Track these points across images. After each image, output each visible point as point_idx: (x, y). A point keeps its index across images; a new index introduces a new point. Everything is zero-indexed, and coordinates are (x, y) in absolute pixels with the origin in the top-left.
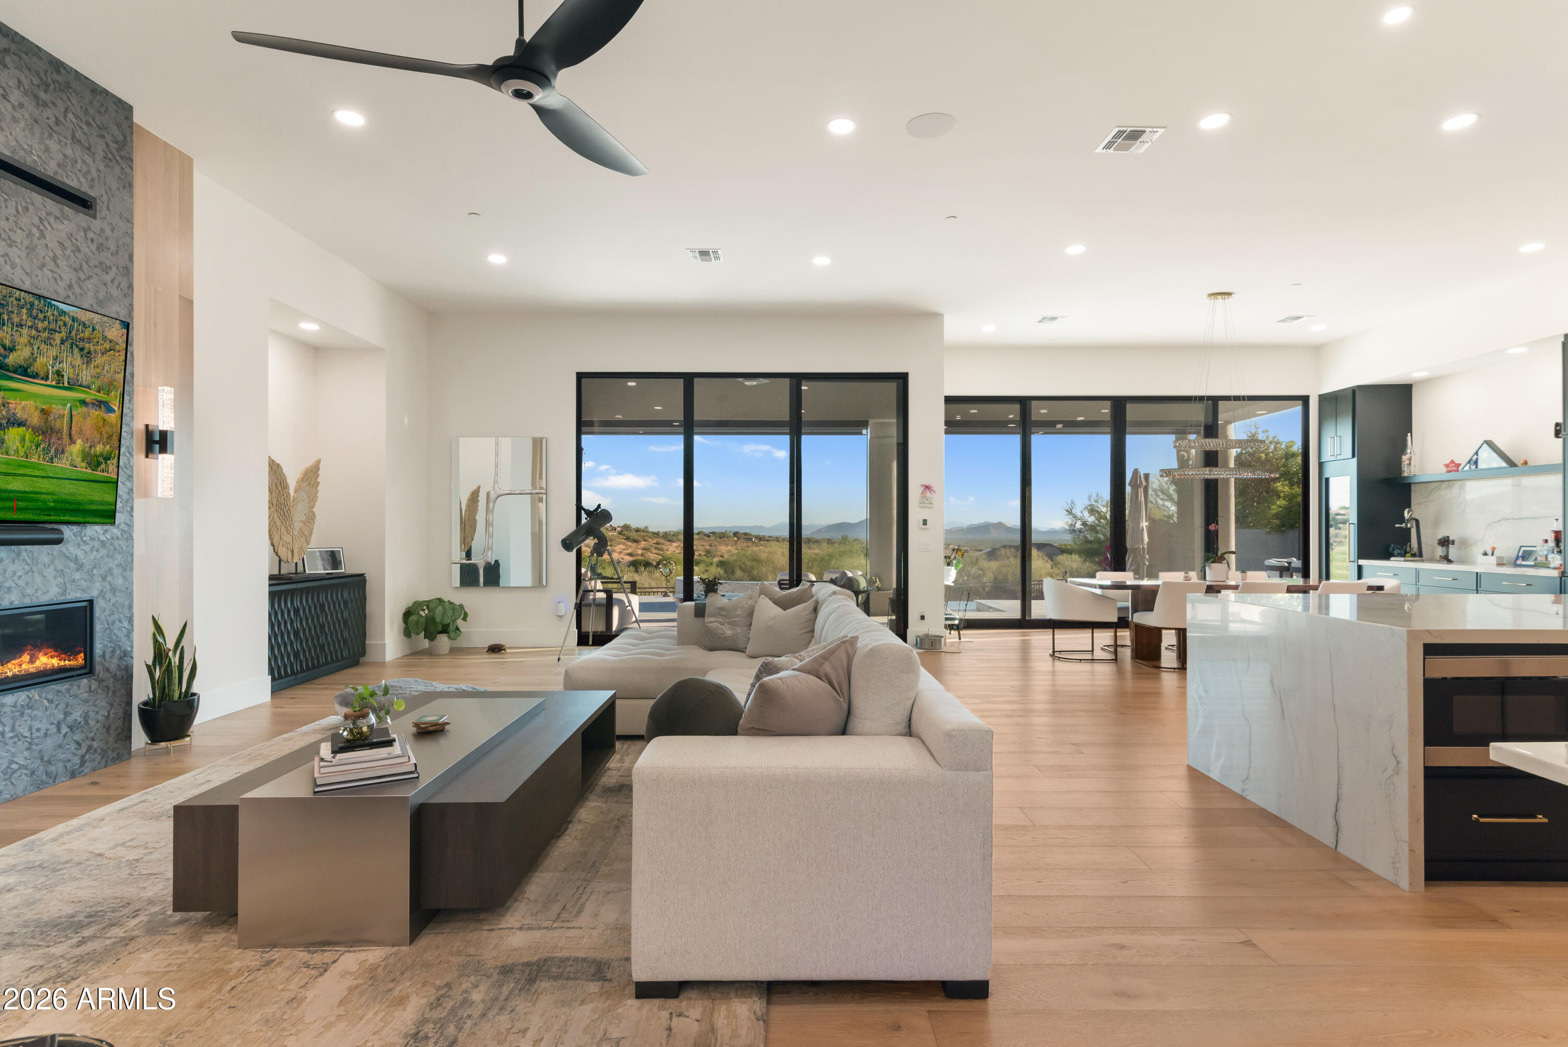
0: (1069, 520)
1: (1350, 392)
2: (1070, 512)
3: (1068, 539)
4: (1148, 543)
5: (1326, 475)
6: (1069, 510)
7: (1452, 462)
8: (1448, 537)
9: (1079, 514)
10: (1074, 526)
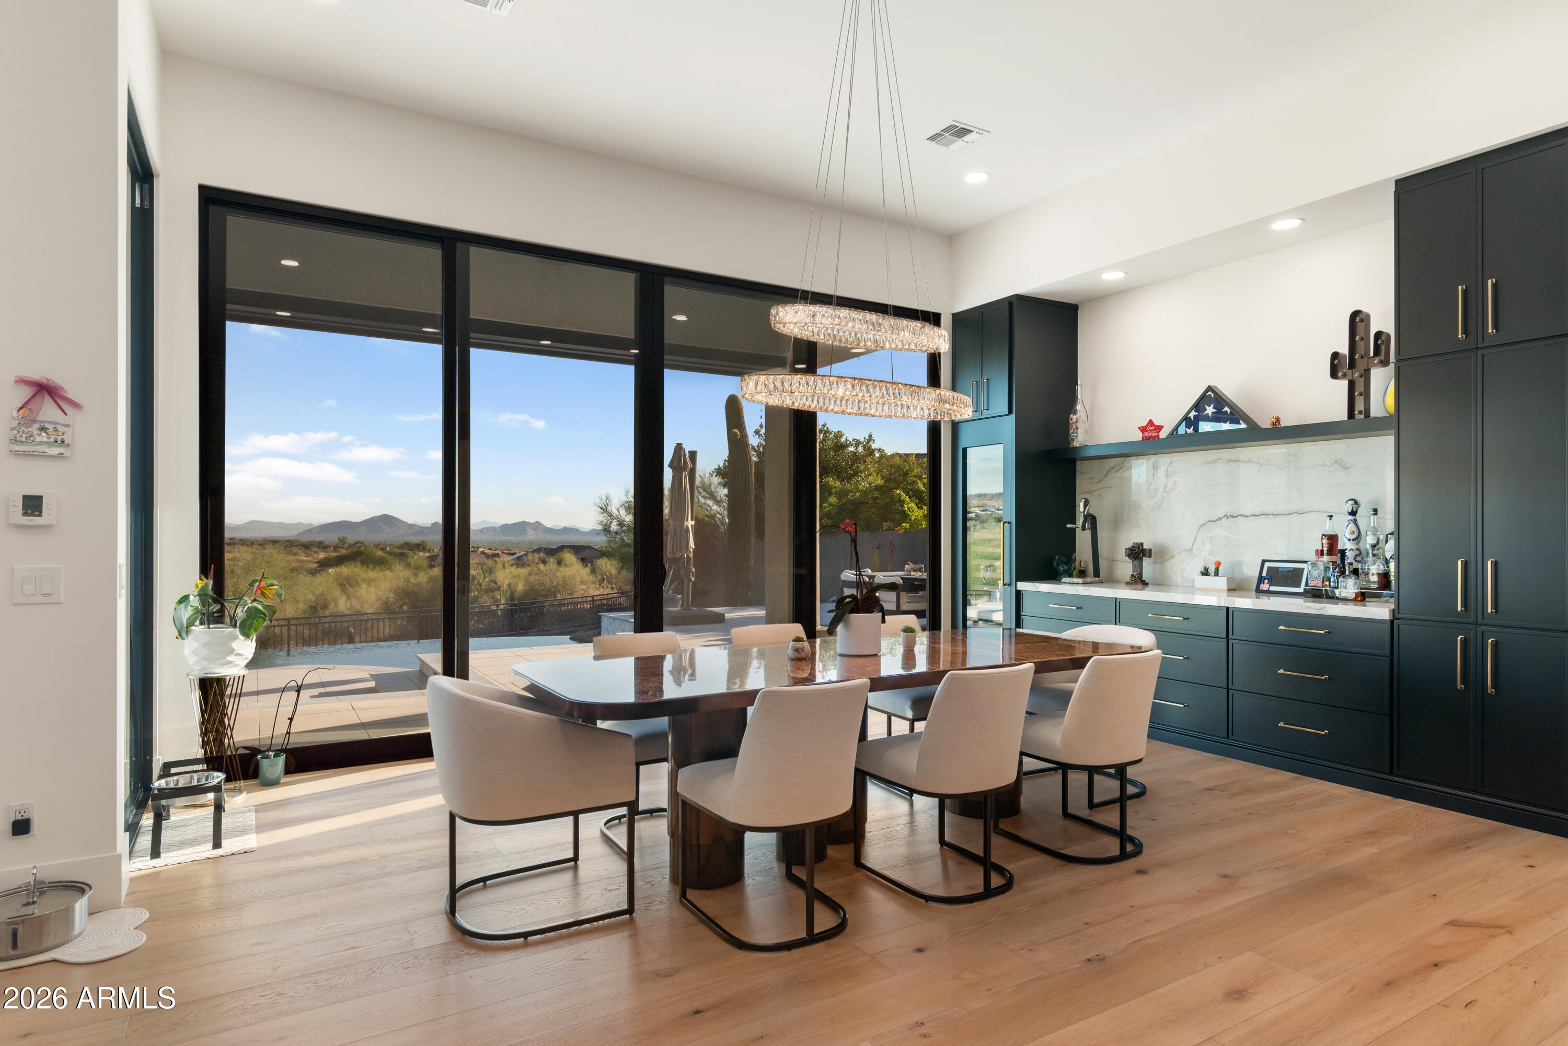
0: (603, 518)
1: (1007, 304)
2: (604, 509)
3: (600, 541)
4: (694, 550)
5: (962, 445)
6: (604, 506)
7: (1151, 423)
8: (1142, 544)
9: (615, 512)
10: (610, 527)
